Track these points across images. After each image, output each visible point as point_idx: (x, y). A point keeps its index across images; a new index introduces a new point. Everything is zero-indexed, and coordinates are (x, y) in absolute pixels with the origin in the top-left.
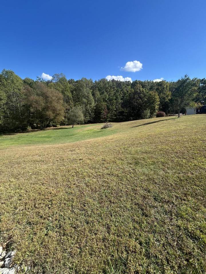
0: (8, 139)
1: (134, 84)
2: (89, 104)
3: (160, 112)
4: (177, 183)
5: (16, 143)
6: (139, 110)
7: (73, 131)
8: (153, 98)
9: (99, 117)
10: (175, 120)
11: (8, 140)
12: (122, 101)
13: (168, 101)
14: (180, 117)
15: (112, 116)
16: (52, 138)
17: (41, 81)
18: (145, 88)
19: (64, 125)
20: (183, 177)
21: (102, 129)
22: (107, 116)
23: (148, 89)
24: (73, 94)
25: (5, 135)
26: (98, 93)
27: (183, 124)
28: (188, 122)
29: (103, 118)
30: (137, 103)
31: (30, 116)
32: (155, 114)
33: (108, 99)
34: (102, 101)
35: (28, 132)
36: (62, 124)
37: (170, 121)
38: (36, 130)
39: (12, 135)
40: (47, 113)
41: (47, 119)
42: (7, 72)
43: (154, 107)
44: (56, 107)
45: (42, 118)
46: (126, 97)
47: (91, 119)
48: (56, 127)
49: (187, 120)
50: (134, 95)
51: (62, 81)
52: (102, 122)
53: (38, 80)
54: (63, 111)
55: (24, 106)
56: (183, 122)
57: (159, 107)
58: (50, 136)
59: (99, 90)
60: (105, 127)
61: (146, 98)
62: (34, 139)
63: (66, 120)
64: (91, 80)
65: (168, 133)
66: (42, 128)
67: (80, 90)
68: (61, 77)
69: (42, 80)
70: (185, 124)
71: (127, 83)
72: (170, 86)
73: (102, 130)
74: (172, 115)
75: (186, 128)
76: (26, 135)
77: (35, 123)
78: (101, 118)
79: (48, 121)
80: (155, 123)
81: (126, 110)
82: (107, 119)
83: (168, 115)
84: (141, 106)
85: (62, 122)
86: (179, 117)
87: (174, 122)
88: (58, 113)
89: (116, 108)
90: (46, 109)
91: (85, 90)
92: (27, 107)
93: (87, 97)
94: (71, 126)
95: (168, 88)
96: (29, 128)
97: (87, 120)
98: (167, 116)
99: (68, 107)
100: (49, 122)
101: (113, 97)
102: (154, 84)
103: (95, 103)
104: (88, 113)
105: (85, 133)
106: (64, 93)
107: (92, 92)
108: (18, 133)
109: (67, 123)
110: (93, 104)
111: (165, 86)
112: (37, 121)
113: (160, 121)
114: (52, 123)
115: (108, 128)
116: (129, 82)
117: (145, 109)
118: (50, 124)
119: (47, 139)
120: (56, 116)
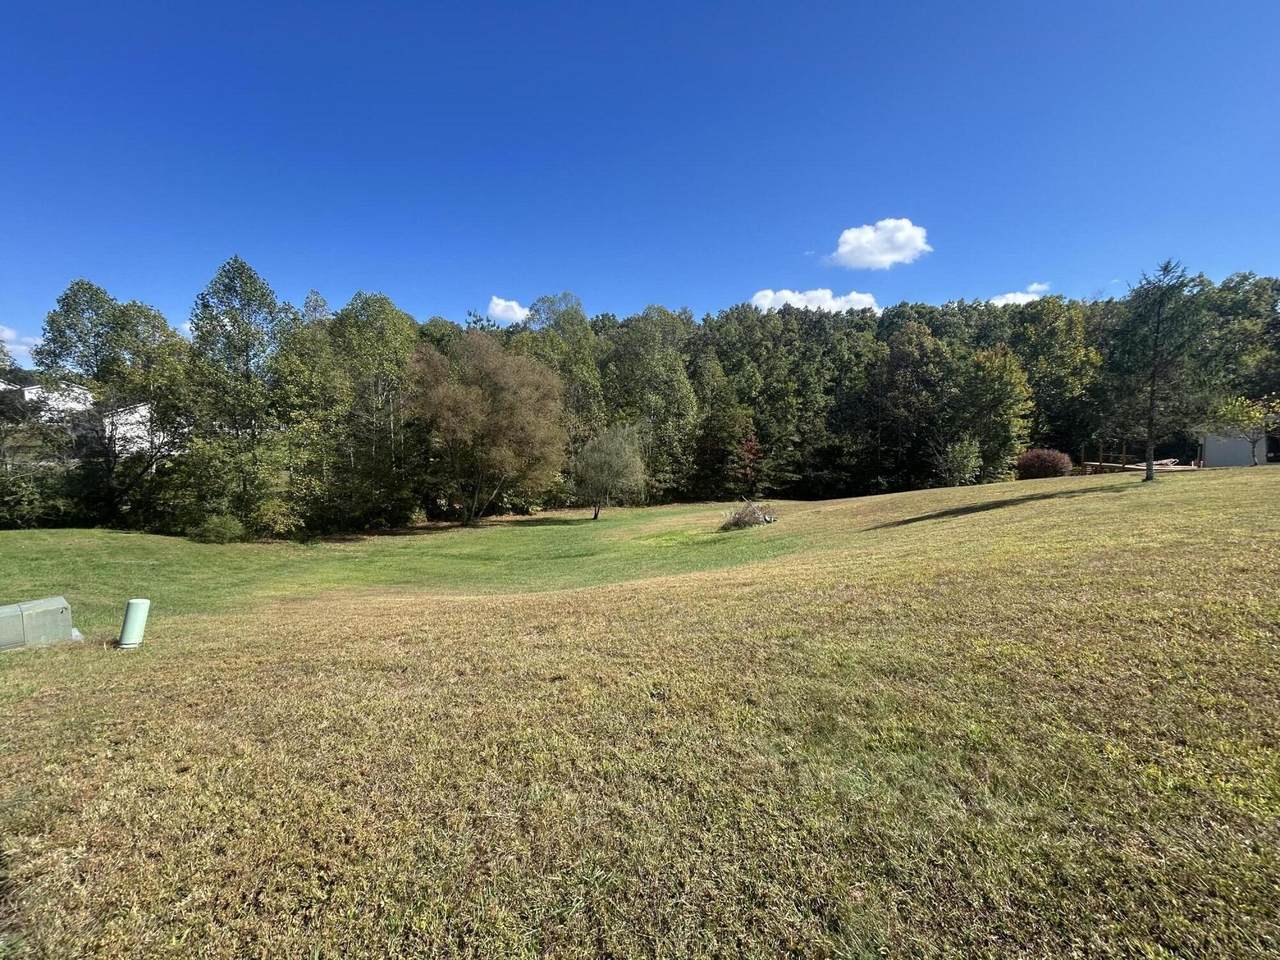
0: (334, 559)
1: (889, 324)
2: (676, 415)
3: (1040, 452)
4: (1034, 899)
5: (357, 578)
6: (919, 443)
7: (594, 533)
8: (993, 381)
9: (717, 472)
10: (1120, 498)
11: (330, 564)
12: (832, 401)
13: (1081, 395)
14: (1156, 476)
15: (779, 468)
16: (500, 563)
17: (482, 328)
18: (946, 339)
19: (560, 505)
20: (1083, 860)
21: (725, 528)
22: (759, 471)
23: (962, 340)
24: (604, 376)
25: (327, 540)
26: (713, 367)
27: (1164, 518)
28: (1205, 508)
29: (736, 480)
30: (907, 406)
31: (427, 464)
32: (1009, 460)
33: (761, 393)
34: (734, 400)
35: (413, 531)
36: (553, 501)
37: (1092, 503)
38: (445, 524)
39: (349, 540)
40: (494, 453)
41: (491, 481)
42: (366, 303)
43: (1005, 427)
44: (529, 429)
45: (470, 475)
46: (851, 380)
47: (677, 483)
48: (527, 512)
49: (1201, 494)
50: (891, 373)
51: (565, 322)
52: (729, 496)
53: (472, 325)
54: (561, 446)
55: (408, 425)
56: (1169, 507)
57: (1030, 425)
58: (494, 553)
59: (722, 355)
60: (738, 524)
61: (957, 385)
62: (427, 563)
63: (571, 484)
64: (685, 312)
65: (1055, 566)
66: (469, 519)
67: (637, 355)
68: (563, 308)
69: (485, 323)
70: (1181, 521)
71: (858, 321)
72: (1088, 319)
73: (726, 534)
74: (1112, 470)
75: (1180, 543)
76: (400, 545)
77: (445, 497)
78: (726, 478)
79: (494, 487)
80: (1000, 510)
81: (851, 444)
82: (754, 484)
83: (1089, 469)
84: (932, 422)
85: (550, 491)
86: (1149, 478)
87: (1114, 506)
88: (537, 453)
89: (803, 434)
90: (489, 436)
91: (657, 356)
92: (420, 429)
93: (667, 388)
94: (589, 513)
95: (1079, 333)
96: (419, 517)
97: (663, 486)
98: (1083, 473)
99: (583, 430)
100: (499, 494)
101: (786, 383)
102: (996, 318)
103: (701, 409)
104: (670, 455)
105: (643, 546)
106: (571, 372)
107: (691, 363)
108: (373, 535)
109: (574, 499)
110: (693, 416)
111: (1060, 324)
112: (450, 487)
113: (1032, 498)
114: (510, 495)
115: (756, 528)
116: (864, 311)
117: (954, 438)
118: (502, 501)
119: (479, 568)
120: (530, 466)
